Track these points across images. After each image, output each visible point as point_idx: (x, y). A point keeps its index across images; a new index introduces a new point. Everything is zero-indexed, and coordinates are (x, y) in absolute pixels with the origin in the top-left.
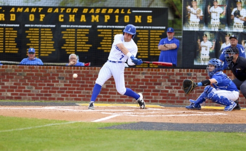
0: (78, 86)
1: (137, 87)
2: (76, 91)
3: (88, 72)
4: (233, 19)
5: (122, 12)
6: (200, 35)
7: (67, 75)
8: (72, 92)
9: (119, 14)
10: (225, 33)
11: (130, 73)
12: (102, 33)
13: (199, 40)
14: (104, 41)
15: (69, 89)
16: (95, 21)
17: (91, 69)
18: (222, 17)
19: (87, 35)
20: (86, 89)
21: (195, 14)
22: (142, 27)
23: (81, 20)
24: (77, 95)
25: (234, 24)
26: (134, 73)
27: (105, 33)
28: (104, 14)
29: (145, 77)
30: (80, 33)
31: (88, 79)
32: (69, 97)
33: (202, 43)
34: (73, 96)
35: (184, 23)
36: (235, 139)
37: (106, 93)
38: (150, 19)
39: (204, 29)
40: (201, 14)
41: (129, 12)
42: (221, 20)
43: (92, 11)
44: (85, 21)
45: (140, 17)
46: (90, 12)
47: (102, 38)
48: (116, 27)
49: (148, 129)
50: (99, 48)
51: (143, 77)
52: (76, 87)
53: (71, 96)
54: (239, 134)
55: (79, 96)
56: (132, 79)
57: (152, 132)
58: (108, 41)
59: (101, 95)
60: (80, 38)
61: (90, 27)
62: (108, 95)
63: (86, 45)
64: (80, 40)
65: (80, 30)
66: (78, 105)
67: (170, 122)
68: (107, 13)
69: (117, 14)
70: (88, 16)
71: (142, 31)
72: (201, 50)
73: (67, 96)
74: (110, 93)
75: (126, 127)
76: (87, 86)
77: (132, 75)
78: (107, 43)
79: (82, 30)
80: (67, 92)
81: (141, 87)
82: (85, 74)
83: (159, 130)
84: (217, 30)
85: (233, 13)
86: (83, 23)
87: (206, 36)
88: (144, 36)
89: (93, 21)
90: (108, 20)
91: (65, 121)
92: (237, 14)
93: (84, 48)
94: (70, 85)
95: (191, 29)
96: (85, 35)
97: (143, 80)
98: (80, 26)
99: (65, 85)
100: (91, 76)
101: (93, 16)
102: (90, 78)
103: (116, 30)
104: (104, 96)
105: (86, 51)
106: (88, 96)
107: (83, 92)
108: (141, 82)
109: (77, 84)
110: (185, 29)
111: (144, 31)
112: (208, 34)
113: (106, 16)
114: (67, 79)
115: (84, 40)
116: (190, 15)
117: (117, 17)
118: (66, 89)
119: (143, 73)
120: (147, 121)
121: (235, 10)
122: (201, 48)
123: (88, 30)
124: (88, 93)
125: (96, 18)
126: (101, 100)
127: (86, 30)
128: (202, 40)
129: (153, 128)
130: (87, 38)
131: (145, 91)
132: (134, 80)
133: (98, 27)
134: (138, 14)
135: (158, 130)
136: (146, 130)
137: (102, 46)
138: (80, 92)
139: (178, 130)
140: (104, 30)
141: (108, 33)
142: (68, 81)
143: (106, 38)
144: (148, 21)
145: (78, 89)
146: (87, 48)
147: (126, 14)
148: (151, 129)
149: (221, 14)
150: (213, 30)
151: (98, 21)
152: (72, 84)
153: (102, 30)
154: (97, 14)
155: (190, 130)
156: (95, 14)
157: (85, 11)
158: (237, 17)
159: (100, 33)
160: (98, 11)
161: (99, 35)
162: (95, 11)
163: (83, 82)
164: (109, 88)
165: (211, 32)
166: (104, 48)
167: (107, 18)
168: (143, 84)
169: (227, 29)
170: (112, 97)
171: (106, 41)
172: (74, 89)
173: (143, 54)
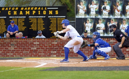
0: (22, 49)
1: (53, 48)
2: (20, 51)
3: (27, 41)
4: (102, 11)
5: (42, 9)
6: (85, 20)
7: (15, 43)
8: (18, 52)
9: (41, 10)
10: (99, 19)
11: (49, 41)
12: (31, 20)
13: (85, 23)
14: (32, 24)
15: (17, 50)
16: (28, 14)
17: (28, 40)
18: (97, 10)
19: (23, 22)
20: (26, 50)
21: (82, 9)
22: (53, 17)
23: (20, 14)
24: (21, 53)
25: (103, 14)
26: (51, 41)
27: (33, 20)
28: (32, 10)
29: (57, 43)
30: (20, 20)
31: (27, 45)
32: (17, 55)
33: (86, 24)
34: (19, 54)
35: (76, 14)
36: (113, 74)
37: (37, 52)
38: (57, 12)
39: (87, 17)
40: (85, 9)
41: (45, 9)
42: (96, 12)
43: (26, 9)
44: (22, 14)
45: (52, 11)
46: (25, 9)
47: (32, 23)
48: (39, 17)
49: (66, 70)
50: (30, 28)
51: (56, 43)
52: (20, 49)
53: (18, 54)
54: (115, 72)
55: (22, 54)
56: (50, 44)
57: (68, 72)
58: (35, 24)
59: (34, 53)
60: (20, 23)
61: (25, 17)
62: (38, 53)
63: (23, 27)
64: (20, 24)
65: (19, 19)
66: (24, 59)
67: (76, 66)
68: (34, 10)
69: (39, 10)
70: (24, 11)
71: (53, 19)
72: (86, 28)
73: (16, 54)
74: (39, 52)
75: (53, 69)
76: (26, 49)
77: (50, 42)
78: (34, 26)
79: (20, 19)
80: (15, 52)
81: (55, 49)
82: (25, 42)
83: (72, 70)
84: (94, 17)
85: (102, 8)
86: (21, 15)
87: (88, 20)
88: (54, 21)
89: (26, 14)
90: (34, 13)
91: (20, 67)
92: (105, 8)
93: (22, 29)
94: (17, 49)
95: (80, 17)
96: (22, 22)
97: (56, 45)
98: (19, 17)
99: (14, 48)
100: (29, 43)
101: (26, 12)
102: (28, 44)
103: (39, 19)
104: (36, 54)
105: (23, 30)
106: (27, 54)
107: (24, 52)
108: (55, 46)
109: (21, 47)
110: (77, 17)
111: (54, 19)
112: (89, 19)
113: (33, 11)
114: (15, 45)
115: (22, 24)
116: (79, 10)
117: (39, 11)
118: (15, 50)
119: (56, 41)
120: (64, 66)
121: (103, 6)
122: (86, 27)
123: (24, 19)
124: (27, 52)
125: (28, 13)
126: (34, 56)
127: (23, 19)
128: (86, 23)
129: (68, 70)
130: (24, 23)
131: (57, 50)
132: (51, 45)
133: (29, 17)
134: (51, 10)
135: (70, 70)
136: (64, 71)
137: (32, 27)
138: (23, 52)
139: (81, 70)
140: (33, 19)
141: (35, 20)
142: (16, 46)
143: (34, 23)
144: (56, 14)
145: (21, 50)
146: (24, 28)
147: (44, 10)
148: (67, 70)
149: (96, 9)
150: (92, 17)
151: (29, 14)
152: (18, 48)
153: (31, 19)
154: (29, 10)
155: (88, 70)
156: (28, 11)
157: (22, 9)
158: (105, 10)
159: (30, 20)
160: (29, 9)
161: (30, 22)
162: (27, 9)
163: (24, 47)
164: (38, 50)
165: (91, 18)
166: (33, 28)
167: (34, 12)
168: (56, 47)
169: (99, 17)
170: (40, 54)
171: (34, 24)
172: (19, 50)
173: (54, 31)
